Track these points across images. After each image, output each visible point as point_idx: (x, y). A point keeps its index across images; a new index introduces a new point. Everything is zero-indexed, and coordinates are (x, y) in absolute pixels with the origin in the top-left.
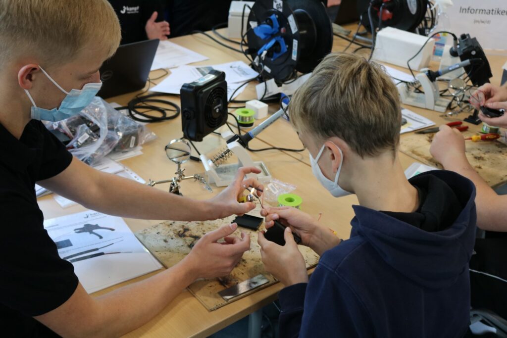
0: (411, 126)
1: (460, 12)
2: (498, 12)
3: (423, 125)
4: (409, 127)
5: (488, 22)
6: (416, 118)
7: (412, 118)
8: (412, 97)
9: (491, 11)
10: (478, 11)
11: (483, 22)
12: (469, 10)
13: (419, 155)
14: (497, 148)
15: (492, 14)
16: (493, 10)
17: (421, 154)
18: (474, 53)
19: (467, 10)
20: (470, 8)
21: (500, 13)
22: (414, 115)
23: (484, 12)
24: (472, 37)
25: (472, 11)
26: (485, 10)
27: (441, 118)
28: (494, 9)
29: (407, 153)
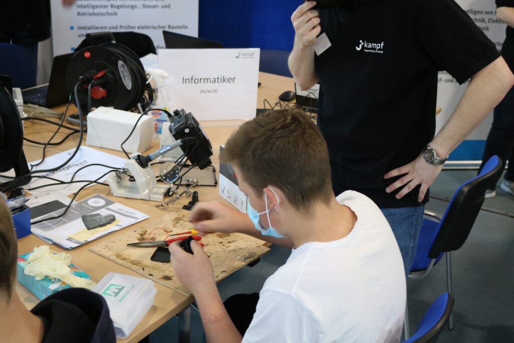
0: (119, 224)
1: (183, 83)
2: (224, 80)
3: (135, 220)
4: (117, 225)
5: (215, 91)
6: (127, 212)
7: (123, 212)
8: (126, 187)
9: (217, 80)
10: (202, 81)
11: (209, 92)
12: (192, 80)
13: (125, 259)
14: (218, 238)
15: (218, 82)
16: (218, 78)
17: (127, 257)
18: (187, 131)
19: (190, 80)
20: (194, 78)
21: (226, 80)
22: (125, 209)
23: (209, 80)
24: (187, 112)
25: (196, 81)
26: (210, 79)
27: (156, 209)
28: (220, 77)
29: (111, 258)
